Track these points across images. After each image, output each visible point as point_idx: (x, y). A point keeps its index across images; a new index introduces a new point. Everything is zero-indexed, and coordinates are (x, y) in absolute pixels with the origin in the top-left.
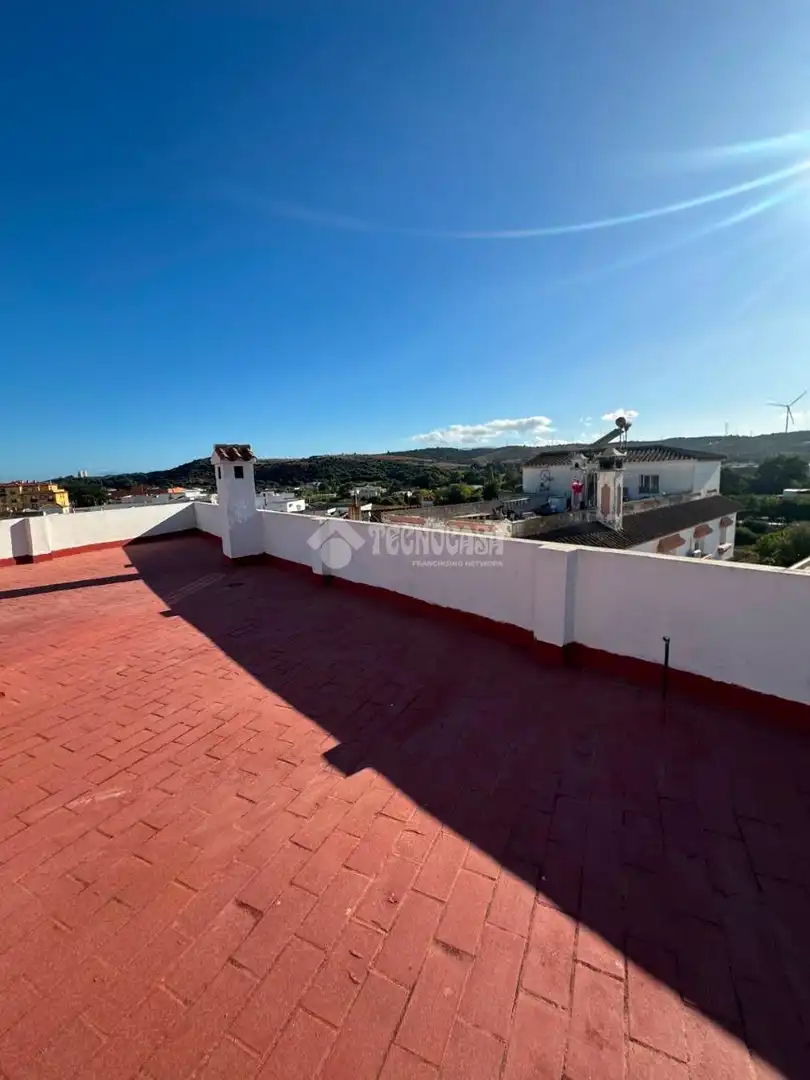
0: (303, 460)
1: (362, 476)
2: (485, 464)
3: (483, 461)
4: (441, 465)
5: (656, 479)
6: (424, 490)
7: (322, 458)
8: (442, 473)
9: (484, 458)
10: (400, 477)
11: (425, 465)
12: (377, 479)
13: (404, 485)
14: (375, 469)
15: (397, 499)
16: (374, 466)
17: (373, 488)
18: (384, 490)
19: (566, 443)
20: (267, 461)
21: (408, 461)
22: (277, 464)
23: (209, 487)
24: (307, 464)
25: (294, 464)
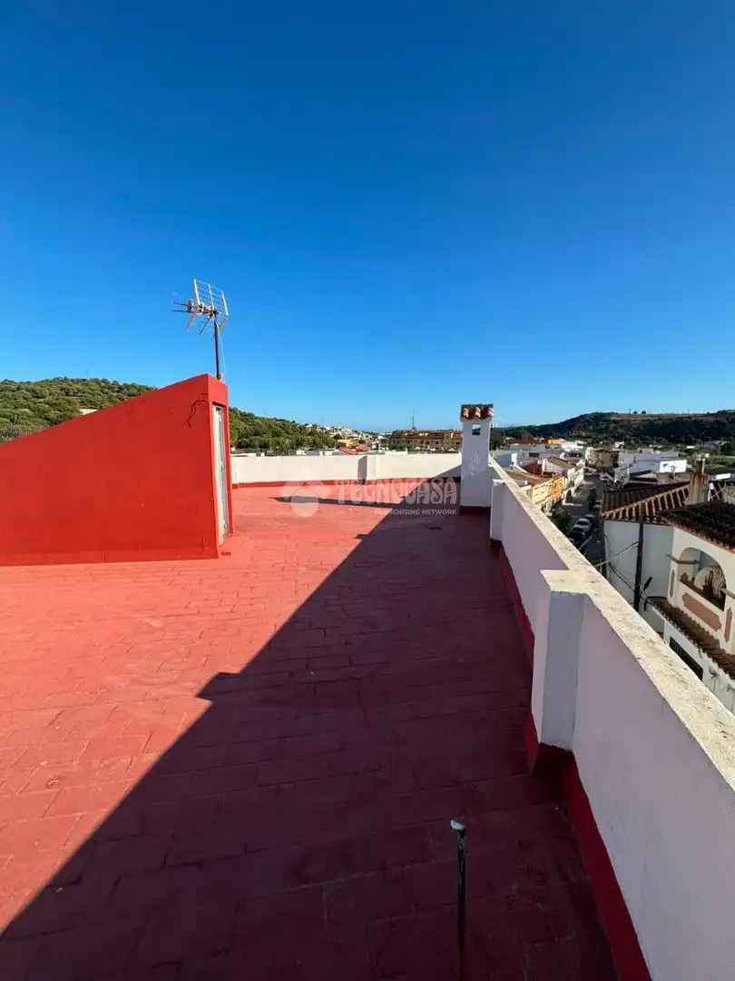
22: (671, 420)
23: (590, 440)
24: (712, 419)
25: (694, 418)
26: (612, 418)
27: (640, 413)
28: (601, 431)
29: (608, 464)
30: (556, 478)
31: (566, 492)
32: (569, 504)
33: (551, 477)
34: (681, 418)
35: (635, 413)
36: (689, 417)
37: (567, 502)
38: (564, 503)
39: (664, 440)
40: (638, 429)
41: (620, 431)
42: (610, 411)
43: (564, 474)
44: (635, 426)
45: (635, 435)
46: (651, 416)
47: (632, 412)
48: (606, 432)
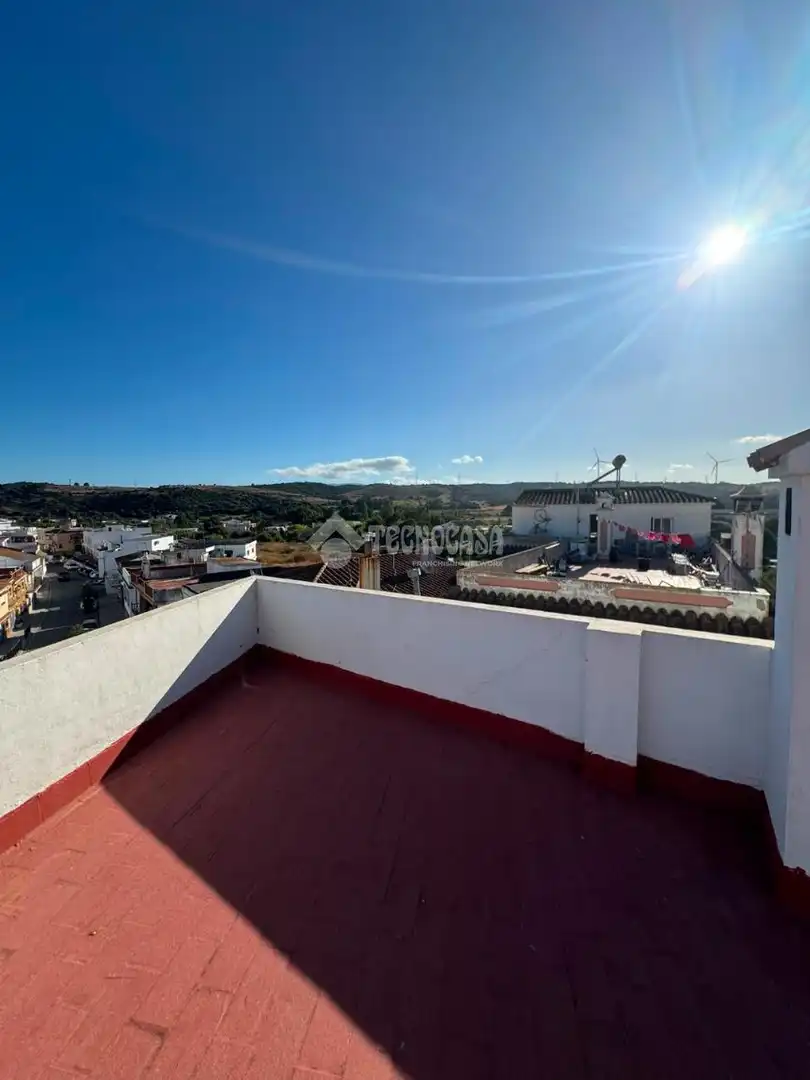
0: (151, 489)
1: (223, 509)
2: (355, 500)
3: (353, 498)
4: (310, 499)
5: (667, 522)
6: (299, 526)
7: (174, 488)
8: (312, 508)
9: (354, 493)
10: (268, 511)
11: (295, 499)
12: (240, 512)
13: (275, 519)
14: (239, 502)
15: (273, 535)
16: (237, 499)
17: (239, 523)
18: (254, 525)
19: (428, 483)
20: (105, 489)
21: (275, 494)
22: (118, 493)
23: (21, 518)
24: (157, 494)
25: (140, 493)
26: (47, 490)
27: (82, 484)
28: (37, 506)
29: (69, 547)
30: (17, 577)
31: (31, 595)
32: (39, 611)
33: (10, 577)
34: (129, 492)
35: (76, 484)
36: (136, 490)
37: (34, 608)
38: (31, 611)
39: (115, 514)
40: (83, 503)
41: (62, 505)
42: (44, 482)
43: (27, 569)
44: (79, 500)
45: (80, 510)
46: (96, 489)
47: (72, 484)
48: (44, 507)
